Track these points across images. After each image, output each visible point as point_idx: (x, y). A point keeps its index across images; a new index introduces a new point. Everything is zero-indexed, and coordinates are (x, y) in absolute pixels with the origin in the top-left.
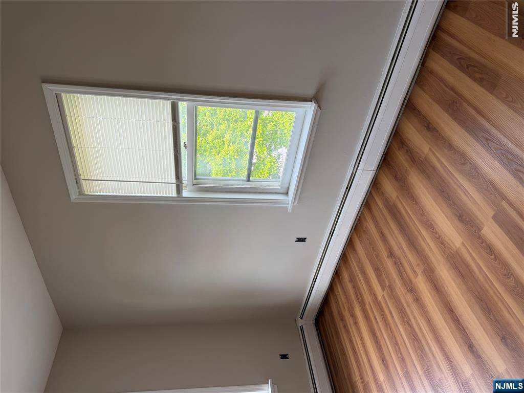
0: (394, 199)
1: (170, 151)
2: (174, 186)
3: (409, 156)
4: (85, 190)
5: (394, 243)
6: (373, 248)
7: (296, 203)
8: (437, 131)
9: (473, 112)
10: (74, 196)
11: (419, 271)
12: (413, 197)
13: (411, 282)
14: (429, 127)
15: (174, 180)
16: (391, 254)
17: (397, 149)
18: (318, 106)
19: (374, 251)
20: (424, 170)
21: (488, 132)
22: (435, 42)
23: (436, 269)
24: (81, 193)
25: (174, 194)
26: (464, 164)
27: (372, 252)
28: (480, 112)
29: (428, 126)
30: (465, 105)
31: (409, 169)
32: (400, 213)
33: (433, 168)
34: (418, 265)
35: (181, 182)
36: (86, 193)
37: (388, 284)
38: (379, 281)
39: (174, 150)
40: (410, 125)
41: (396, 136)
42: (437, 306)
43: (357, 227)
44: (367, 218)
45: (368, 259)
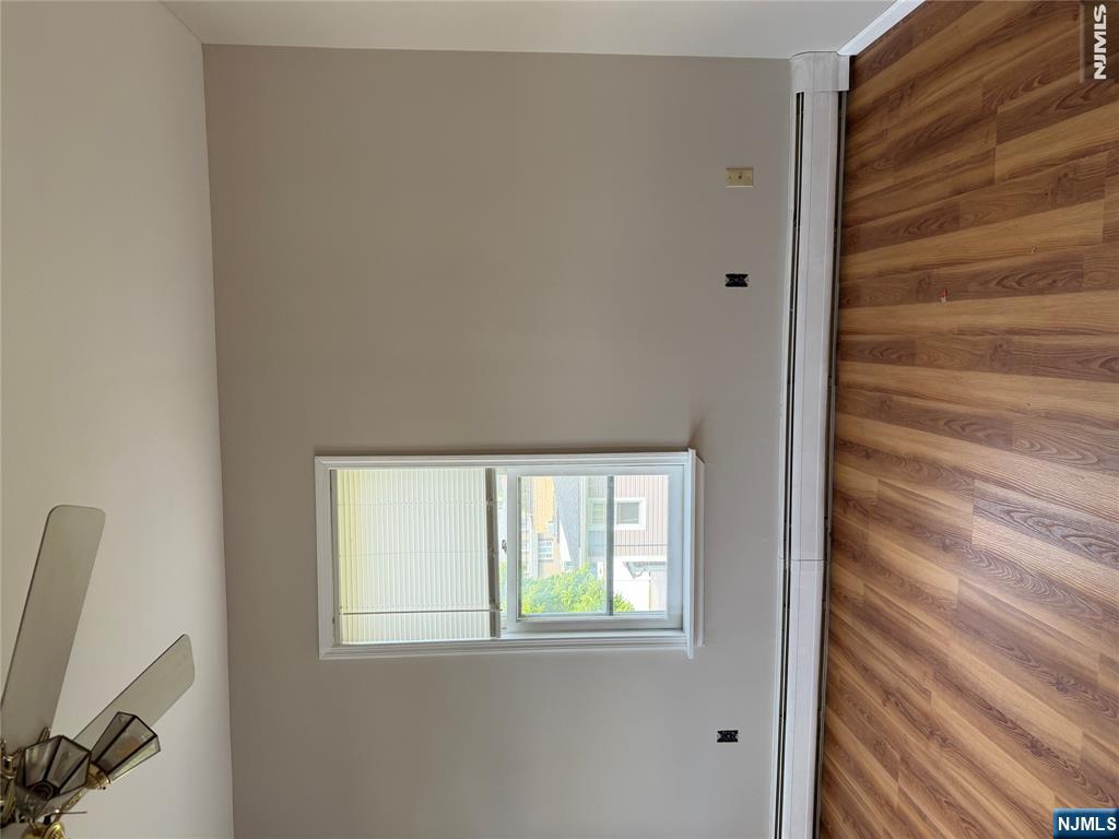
0: (862, 593)
1: (481, 551)
2: (487, 616)
3: (861, 512)
4: (345, 637)
5: (886, 669)
6: (861, 710)
7: (700, 643)
8: (879, 452)
9: (904, 399)
10: (325, 650)
11: (928, 684)
12: (883, 568)
13: (925, 715)
14: (870, 454)
15: (486, 605)
16: (888, 694)
17: (842, 512)
18: (697, 455)
19: (863, 713)
20: (882, 516)
21: (928, 411)
22: (840, 349)
23: (947, 656)
24: (337, 644)
25: (487, 636)
26: (920, 470)
27: (860, 716)
28: (911, 395)
29: (867, 453)
30: (895, 397)
31: (866, 531)
32: (876, 609)
33: (892, 503)
34: (925, 674)
35: (498, 608)
36: (344, 643)
37: (898, 757)
38: (885, 767)
39: (489, 548)
40: (847, 468)
41: (836, 497)
42: (971, 722)
43: (829, 693)
44: (838, 662)
45: (860, 739)
